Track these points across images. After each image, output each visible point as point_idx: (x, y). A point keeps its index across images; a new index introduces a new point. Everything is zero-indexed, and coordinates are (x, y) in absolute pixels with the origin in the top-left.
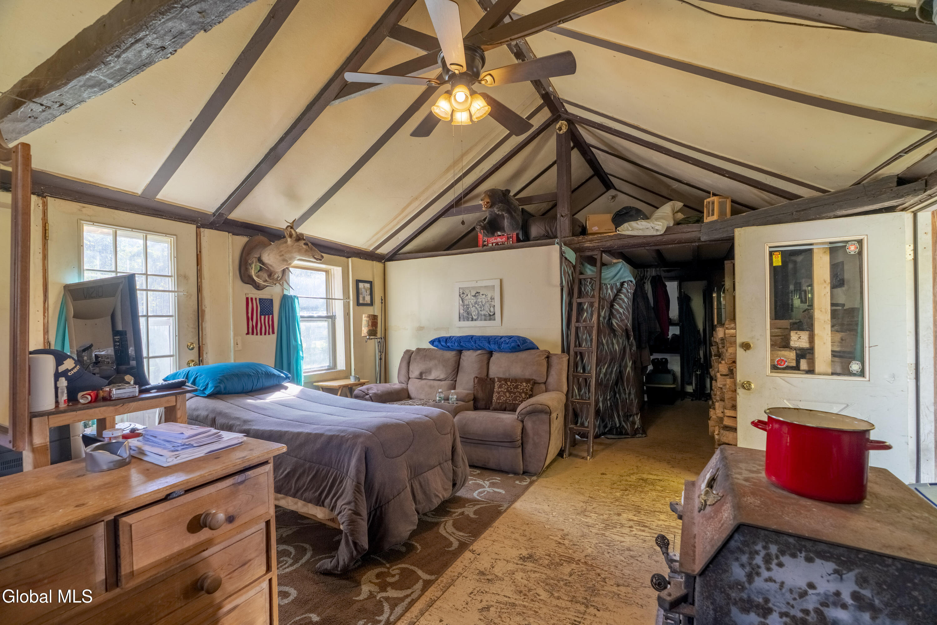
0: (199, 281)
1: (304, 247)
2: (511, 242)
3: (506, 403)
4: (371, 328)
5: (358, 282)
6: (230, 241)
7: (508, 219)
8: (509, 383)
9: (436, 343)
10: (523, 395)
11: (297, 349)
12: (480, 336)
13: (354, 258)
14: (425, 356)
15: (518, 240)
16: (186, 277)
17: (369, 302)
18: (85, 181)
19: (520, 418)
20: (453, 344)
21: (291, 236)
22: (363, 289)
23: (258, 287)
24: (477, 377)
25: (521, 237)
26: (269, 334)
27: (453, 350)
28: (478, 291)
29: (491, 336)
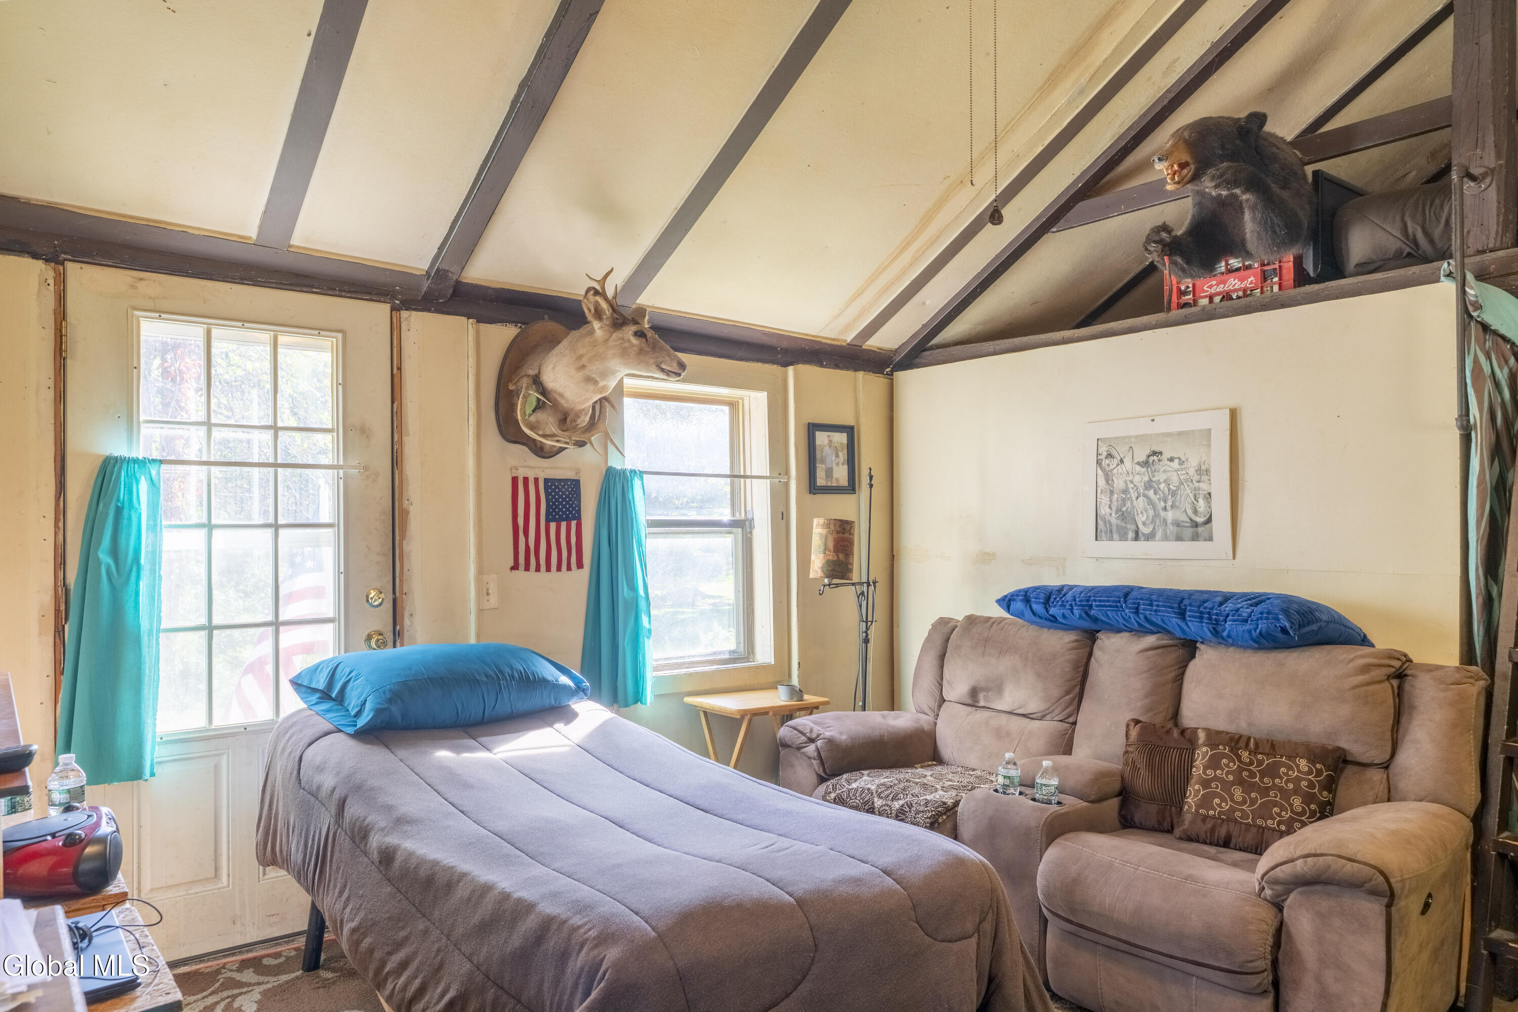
0: (396, 439)
1: (635, 341)
2: (1276, 288)
3: (1230, 820)
4: (832, 556)
5: (813, 429)
6: (471, 338)
7: (1253, 208)
8: (1245, 755)
9: (1018, 605)
10: (1297, 802)
11: (634, 606)
12: (1152, 592)
13: (801, 367)
14: (987, 640)
15: (1302, 278)
16: (364, 431)
17: (844, 482)
18: (138, 218)
19: (1268, 892)
20: (1067, 612)
21: (598, 314)
22: (827, 449)
23: (540, 451)
24: (1137, 722)
25: (1309, 266)
26: (569, 568)
27: (1067, 628)
28: (1157, 448)
29: (1191, 594)
